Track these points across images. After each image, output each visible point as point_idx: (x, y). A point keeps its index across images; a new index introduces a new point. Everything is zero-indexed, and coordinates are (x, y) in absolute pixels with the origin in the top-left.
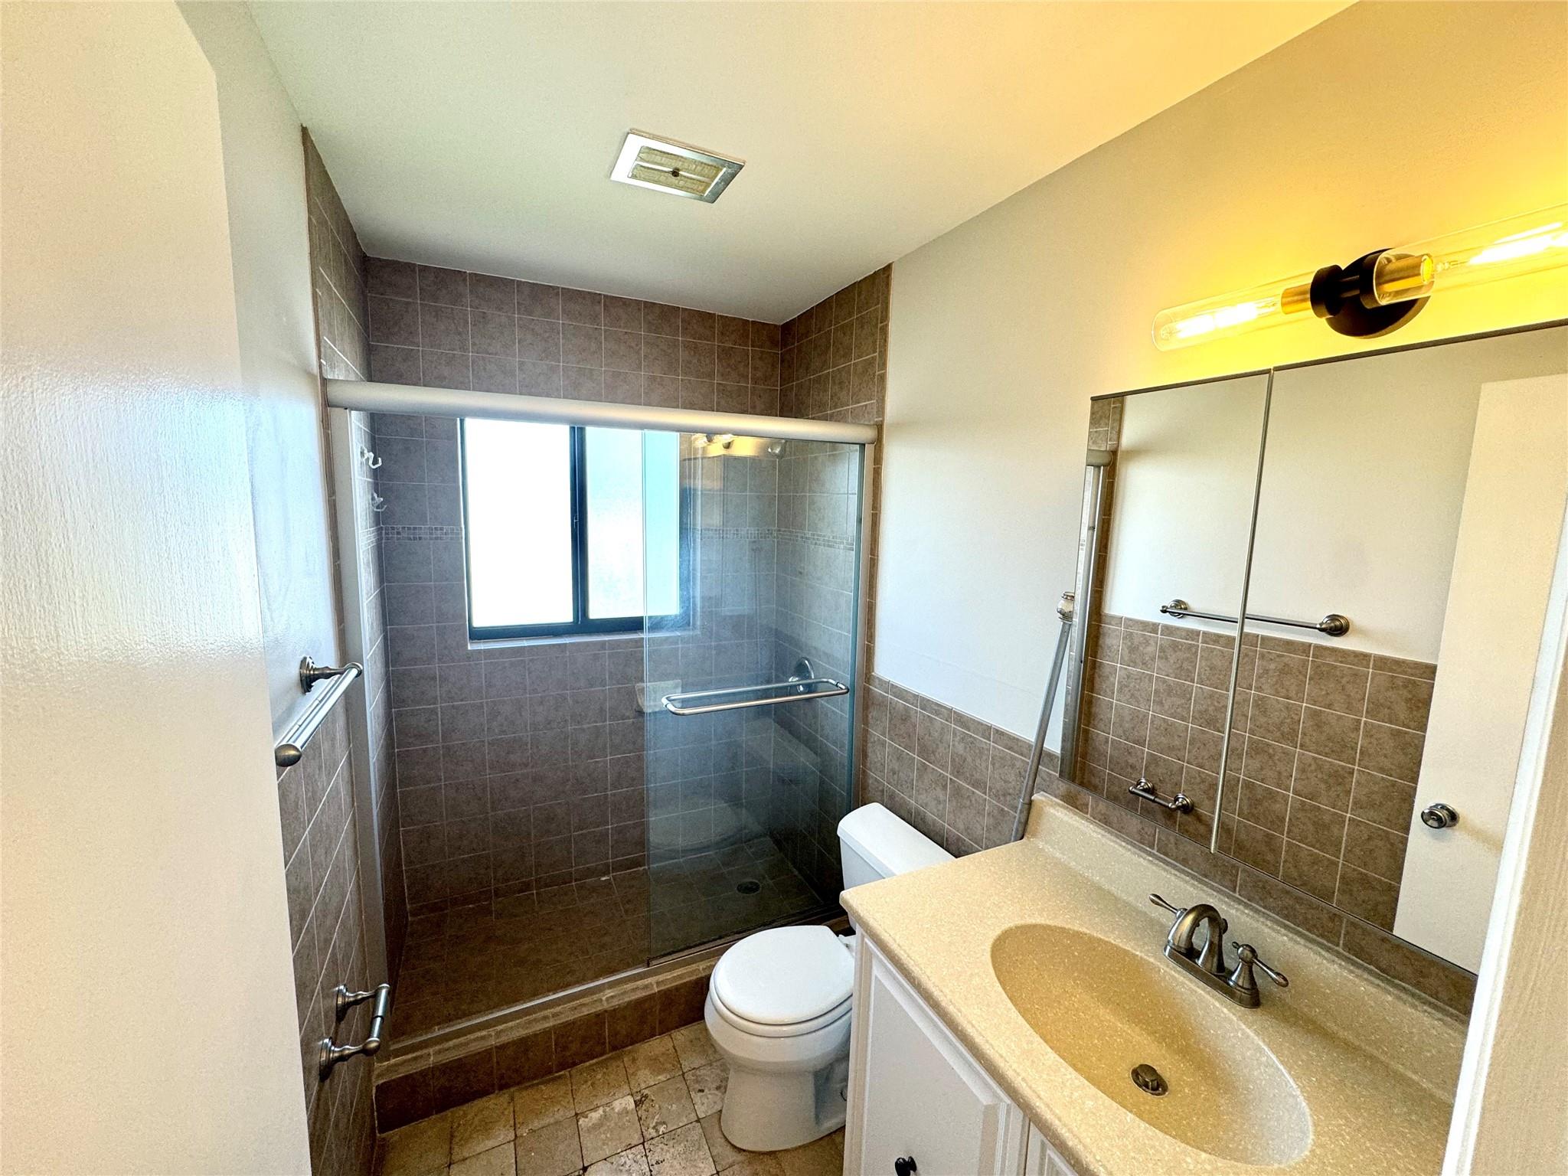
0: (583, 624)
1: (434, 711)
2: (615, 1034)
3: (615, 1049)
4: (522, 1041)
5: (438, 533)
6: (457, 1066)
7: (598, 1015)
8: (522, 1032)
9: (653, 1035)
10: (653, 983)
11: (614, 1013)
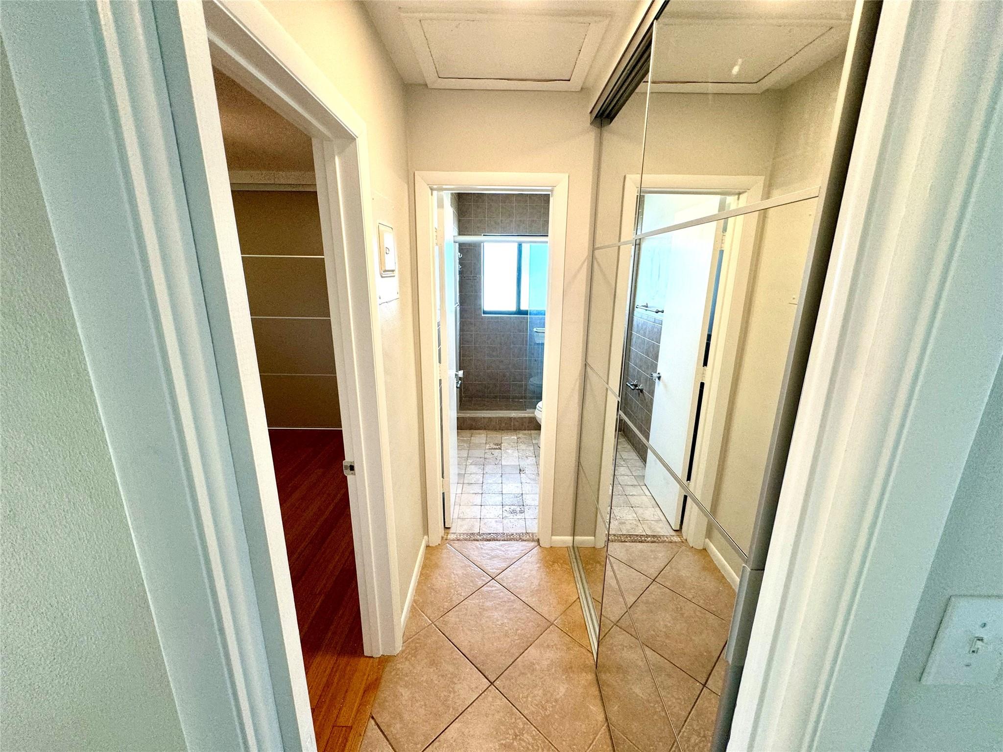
0: (520, 312)
1: (472, 335)
2: (514, 425)
3: (514, 430)
4: (490, 418)
5: (475, 278)
6: (473, 419)
7: (510, 418)
8: (490, 416)
9: (525, 430)
10: (527, 415)
11: (515, 418)
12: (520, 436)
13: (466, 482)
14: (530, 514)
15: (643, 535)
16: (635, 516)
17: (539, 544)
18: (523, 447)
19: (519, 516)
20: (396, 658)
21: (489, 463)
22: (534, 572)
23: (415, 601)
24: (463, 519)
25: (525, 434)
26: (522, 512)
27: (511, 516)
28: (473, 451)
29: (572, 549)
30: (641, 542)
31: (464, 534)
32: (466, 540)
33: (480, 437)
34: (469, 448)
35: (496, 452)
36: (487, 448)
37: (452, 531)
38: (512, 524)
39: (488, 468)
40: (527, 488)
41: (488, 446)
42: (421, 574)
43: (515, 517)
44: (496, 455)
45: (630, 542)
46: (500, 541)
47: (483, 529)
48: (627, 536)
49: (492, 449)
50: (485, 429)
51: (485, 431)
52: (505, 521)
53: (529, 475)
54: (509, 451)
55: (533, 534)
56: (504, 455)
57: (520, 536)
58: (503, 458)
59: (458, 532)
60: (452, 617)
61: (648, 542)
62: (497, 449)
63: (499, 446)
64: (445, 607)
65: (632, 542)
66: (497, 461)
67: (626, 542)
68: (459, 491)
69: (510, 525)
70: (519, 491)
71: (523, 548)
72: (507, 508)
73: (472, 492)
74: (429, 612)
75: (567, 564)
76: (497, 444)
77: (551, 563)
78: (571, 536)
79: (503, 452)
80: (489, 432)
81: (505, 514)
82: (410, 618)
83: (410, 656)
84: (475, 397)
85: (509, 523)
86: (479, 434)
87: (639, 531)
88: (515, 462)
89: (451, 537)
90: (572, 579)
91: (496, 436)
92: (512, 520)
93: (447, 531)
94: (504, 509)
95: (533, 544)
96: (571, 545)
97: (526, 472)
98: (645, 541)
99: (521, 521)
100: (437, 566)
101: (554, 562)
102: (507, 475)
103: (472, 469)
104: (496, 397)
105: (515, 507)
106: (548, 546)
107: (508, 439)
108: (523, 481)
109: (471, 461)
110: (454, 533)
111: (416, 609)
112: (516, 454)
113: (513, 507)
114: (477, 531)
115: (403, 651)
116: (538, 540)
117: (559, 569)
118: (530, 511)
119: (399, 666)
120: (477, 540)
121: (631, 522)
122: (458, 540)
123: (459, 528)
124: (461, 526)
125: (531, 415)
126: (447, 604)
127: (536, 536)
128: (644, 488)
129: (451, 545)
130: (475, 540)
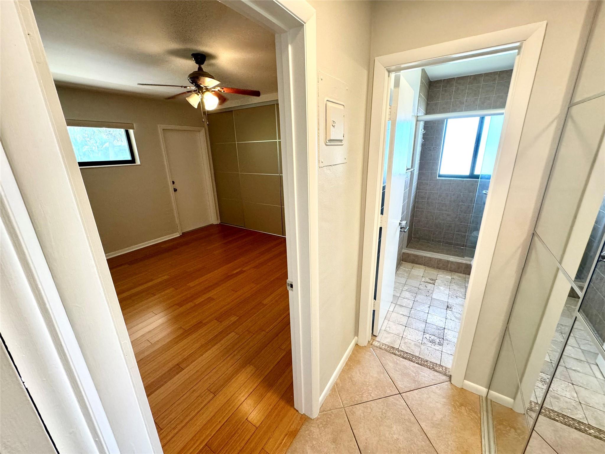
0: (472, 176)
2: (451, 267)
3: (450, 271)
4: (430, 258)
5: (435, 149)
6: (416, 256)
7: (448, 261)
8: (430, 256)
9: (461, 273)
10: (464, 262)
11: (452, 262)
12: (455, 277)
13: (398, 303)
14: (448, 349)
15: (582, 423)
16: (575, 395)
17: (450, 381)
18: (456, 287)
19: (437, 347)
20: (312, 421)
21: (421, 294)
22: (439, 406)
23: (336, 384)
24: (389, 333)
25: (460, 277)
26: (440, 344)
27: (430, 344)
28: (411, 280)
29: (484, 399)
30: (580, 430)
31: (386, 345)
32: (386, 350)
33: (419, 271)
34: (408, 277)
35: (430, 286)
36: (422, 280)
37: (377, 339)
38: (428, 352)
39: (419, 298)
40: (450, 324)
41: (423, 280)
42: (347, 364)
43: (433, 346)
44: (429, 288)
45: (561, 422)
46: (414, 362)
47: (403, 347)
48: (558, 414)
49: (427, 282)
50: (424, 265)
51: (424, 267)
52: (423, 347)
53: (455, 313)
54: (442, 288)
55: (446, 368)
56: (436, 290)
57: (433, 365)
58: (434, 292)
59: (382, 341)
60: (359, 410)
61: (590, 434)
62: (431, 283)
63: (433, 281)
64: (356, 399)
65: (566, 424)
66: (428, 295)
67: (557, 421)
68: (391, 309)
69: (426, 352)
70: (442, 325)
71: (433, 377)
72: (427, 336)
73: (401, 313)
74: (344, 397)
75: (476, 413)
76: (432, 280)
77: (458, 404)
78: (486, 388)
79: (436, 287)
80: (427, 268)
81: (425, 341)
82: (330, 395)
83: (321, 425)
84: (423, 239)
85: (426, 350)
86: (419, 268)
87: (579, 416)
88: (444, 298)
89: (376, 343)
90: (478, 431)
91: (433, 273)
92: (429, 348)
93: (374, 338)
94: (424, 336)
95: (444, 378)
96: (484, 395)
97: (453, 310)
98: (585, 431)
99: (438, 352)
100: (359, 362)
101: (462, 405)
102: (434, 308)
103: (406, 294)
104: (439, 242)
105: (435, 338)
106: (459, 386)
107: (443, 277)
108: (448, 316)
109: (407, 288)
110: (379, 342)
111: (336, 389)
112: (447, 292)
113: (433, 337)
114: (397, 347)
115: (317, 419)
116: (450, 377)
117: (465, 414)
118: (449, 347)
119: (312, 429)
120: (395, 354)
121: (568, 400)
122: (380, 348)
123: (384, 339)
124: (386, 338)
125: (468, 262)
126: (358, 397)
127: (449, 372)
128: (594, 367)
129: (374, 350)
130: (393, 353)
